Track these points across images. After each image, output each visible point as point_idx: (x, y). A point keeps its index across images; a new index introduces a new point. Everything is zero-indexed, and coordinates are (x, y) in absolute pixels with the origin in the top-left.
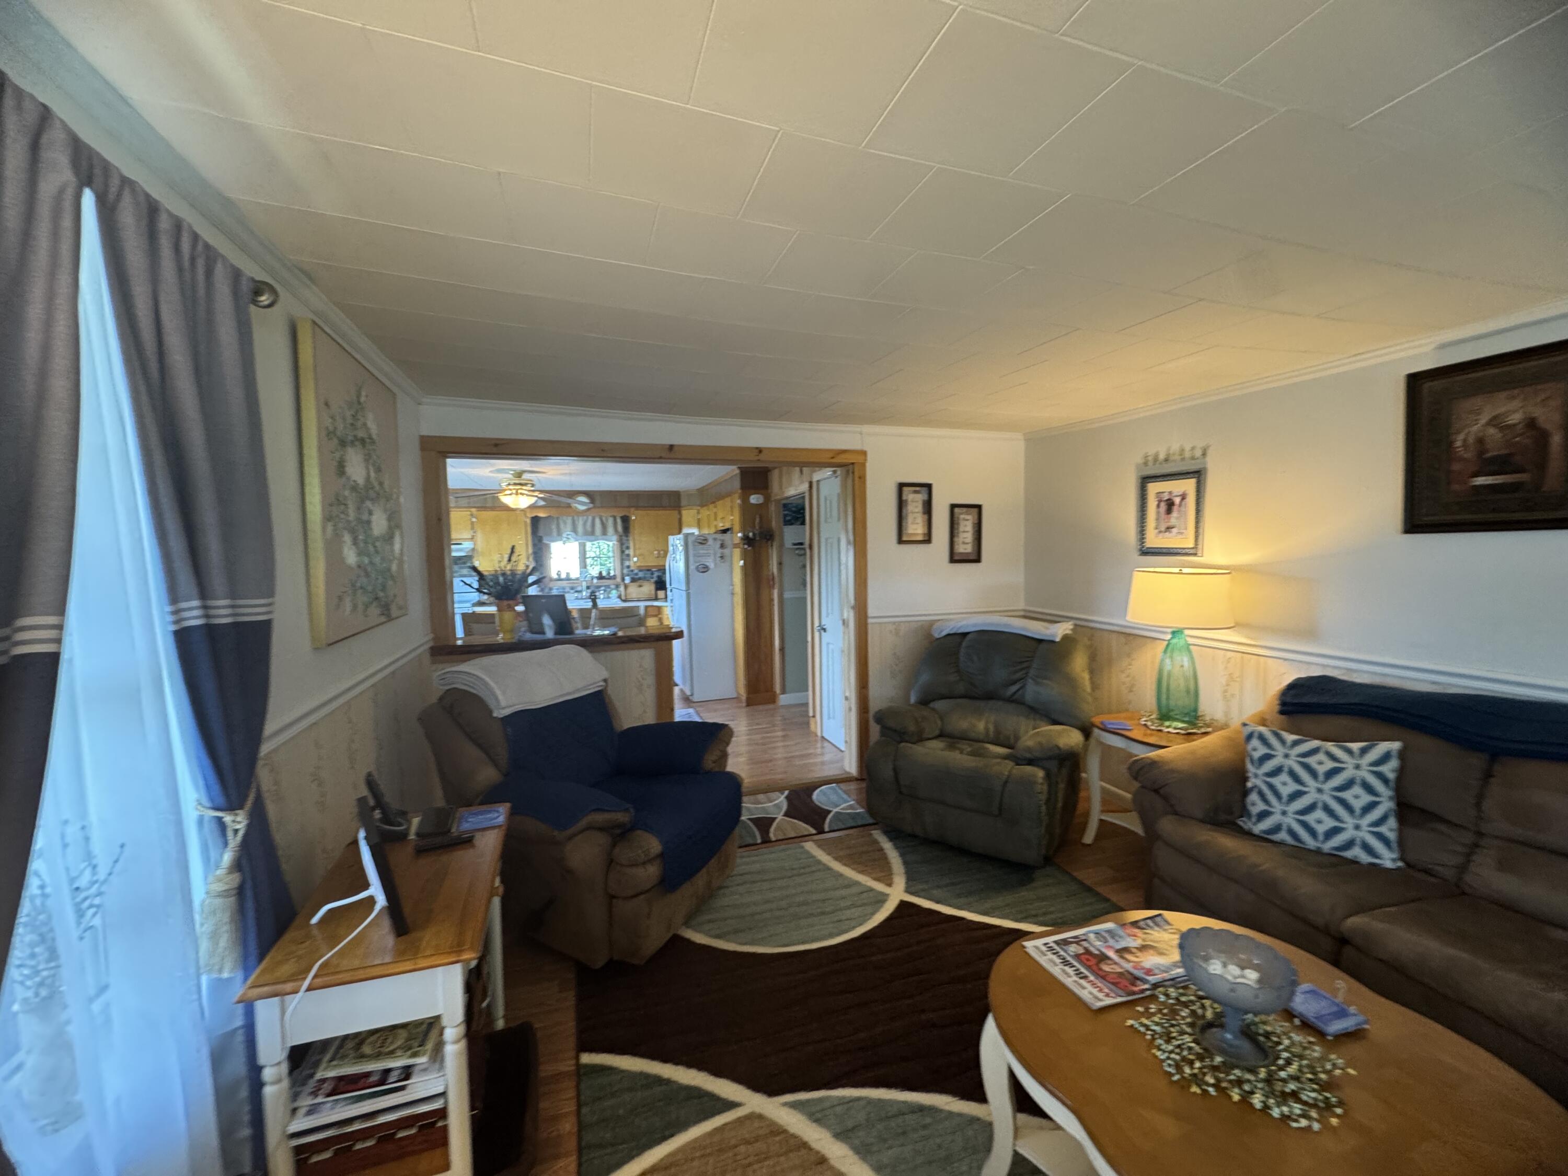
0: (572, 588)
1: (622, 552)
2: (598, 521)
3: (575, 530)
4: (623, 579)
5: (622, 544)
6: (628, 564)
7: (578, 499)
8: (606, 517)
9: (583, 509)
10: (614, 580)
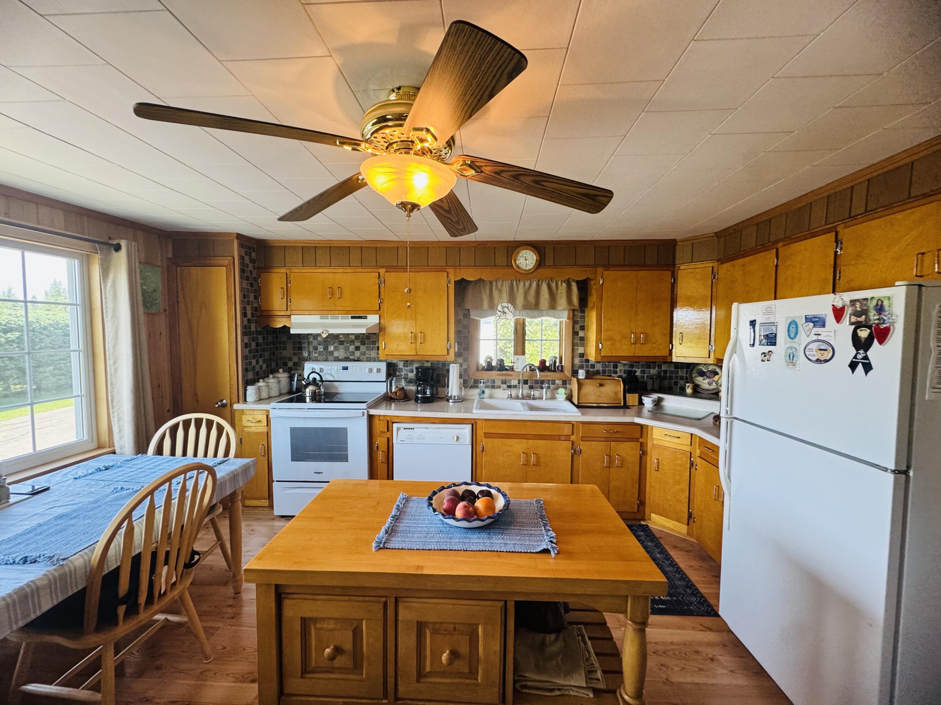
0: (504, 382)
1: (575, 333)
2: (544, 287)
3: (512, 300)
4: (575, 373)
5: (575, 322)
6: (583, 352)
7: (521, 254)
8: (556, 281)
9: (526, 270)
10: (562, 374)
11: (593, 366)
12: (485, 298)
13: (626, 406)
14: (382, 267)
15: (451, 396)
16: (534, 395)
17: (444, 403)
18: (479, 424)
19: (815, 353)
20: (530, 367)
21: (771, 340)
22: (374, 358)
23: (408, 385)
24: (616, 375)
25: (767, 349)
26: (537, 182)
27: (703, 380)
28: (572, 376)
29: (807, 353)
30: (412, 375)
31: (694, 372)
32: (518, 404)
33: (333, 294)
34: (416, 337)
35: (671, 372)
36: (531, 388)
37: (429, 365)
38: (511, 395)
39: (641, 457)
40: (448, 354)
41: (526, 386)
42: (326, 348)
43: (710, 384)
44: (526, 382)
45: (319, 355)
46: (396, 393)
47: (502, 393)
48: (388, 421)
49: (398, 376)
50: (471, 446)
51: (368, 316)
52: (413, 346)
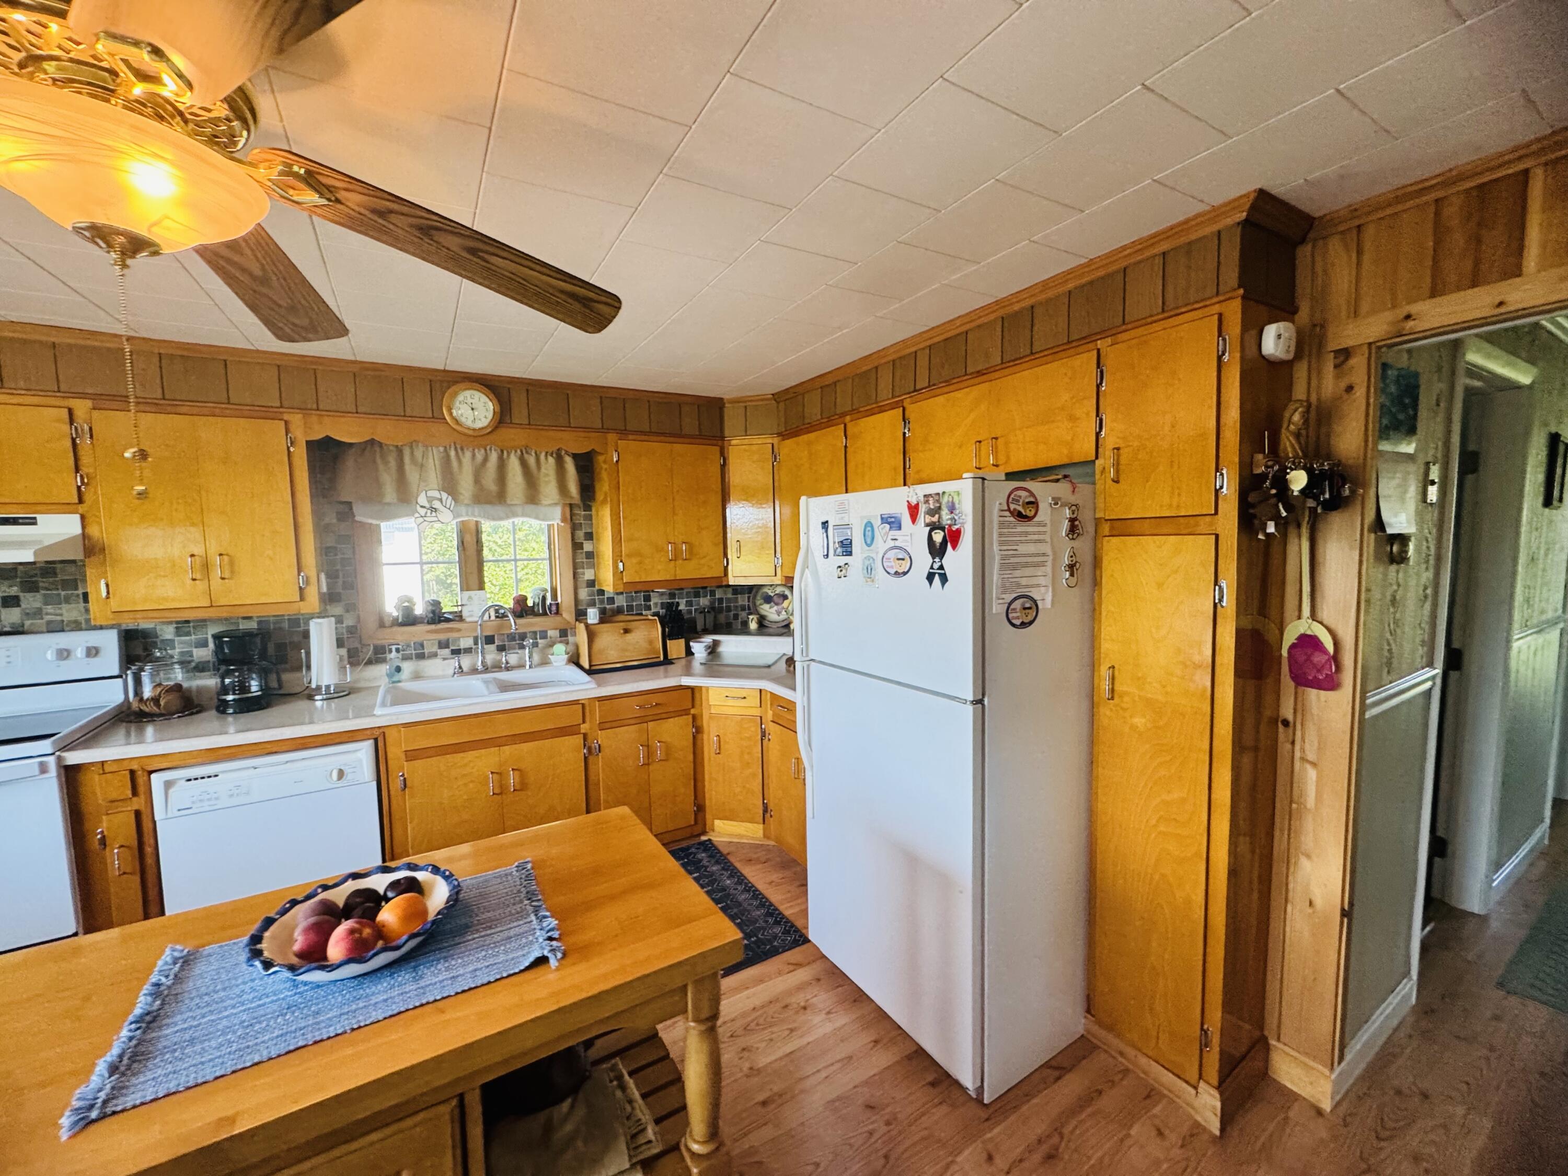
0: (443, 645)
1: (577, 546)
2: (514, 463)
3: (450, 486)
4: (580, 615)
6: (592, 578)
7: (461, 397)
8: (536, 453)
9: (474, 430)
10: (558, 618)
11: (611, 600)
12: (388, 480)
13: (667, 661)
14: (83, 396)
15: (319, 688)
16: (507, 663)
17: (303, 704)
18: (391, 736)
19: (893, 564)
20: (497, 611)
21: (846, 548)
22: (76, 622)
23: (195, 678)
24: (648, 612)
25: (842, 560)
26: (473, 251)
27: (771, 608)
28: (577, 620)
29: (885, 564)
30: (205, 654)
31: (758, 598)
32: (476, 682)
34: (206, 566)
35: (728, 600)
36: (501, 649)
37: (253, 625)
38: (460, 667)
39: (694, 737)
40: (302, 598)
41: (492, 647)
43: (779, 613)
44: (490, 640)
46: (156, 700)
47: (441, 667)
48: (132, 772)
49: (158, 659)
50: (375, 783)
51: (39, 517)
52: (201, 586)
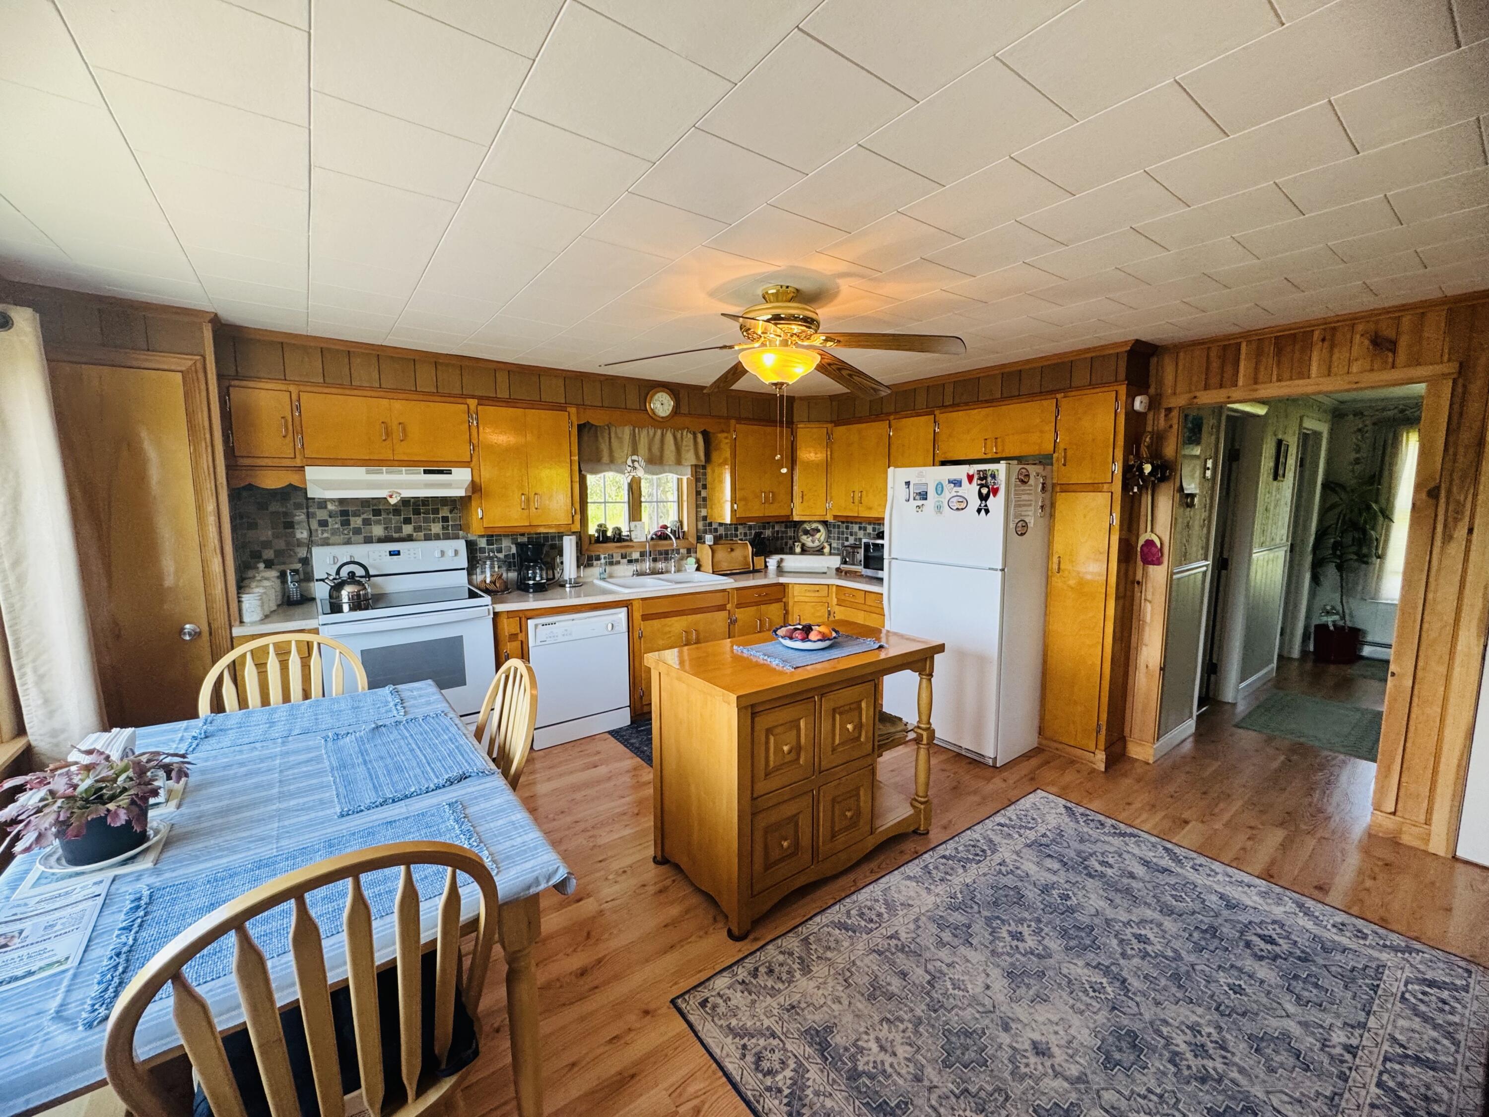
0: (624, 556)
1: (698, 493)
2: (669, 437)
3: (632, 452)
4: (701, 539)
5: (697, 480)
6: (706, 514)
7: (656, 397)
8: (682, 432)
9: (659, 417)
10: (686, 541)
11: (716, 530)
13: (755, 571)
14: (473, 397)
15: (567, 581)
16: (662, 569)
17: (560, 588)
18: (636, 606)
19: (955, 504)
20: (649, 536)
21: (924, 496)
25: (920, 503)
27: (809, 537)
29: (950, 504)
31: (800, 530)
32: (649, 580)
33: (388, 434)
34: (528, 501)
35: (783, 532)
36: (656, 560)
37: (525, 539)
38: (636, 571)
39: (785, 616)
40: (573, 522)
41: (651, 559)
42: (346, 523)
43: (813, 542)
44: (649, 554)
45: (332, 534)
47: (624, 570)
48: (521, 618)
50: (628, 633)
51: (454, 470)
52: (526, 512)
